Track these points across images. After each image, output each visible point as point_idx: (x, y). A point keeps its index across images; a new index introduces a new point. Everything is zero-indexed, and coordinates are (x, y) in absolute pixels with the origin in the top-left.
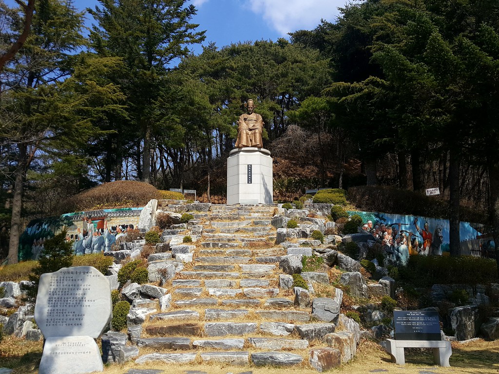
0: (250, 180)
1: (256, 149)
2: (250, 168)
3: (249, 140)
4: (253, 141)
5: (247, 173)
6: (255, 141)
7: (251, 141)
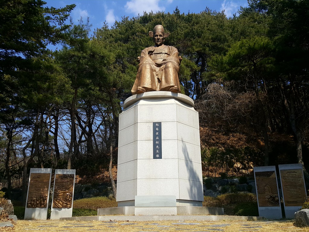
0: (157, 153)
1: (169, 94)
2: (157, 128)
3: (156, 80)
4: (163, 80)
5: (152, 139)
6: (167, 81)
7: (159, 81)
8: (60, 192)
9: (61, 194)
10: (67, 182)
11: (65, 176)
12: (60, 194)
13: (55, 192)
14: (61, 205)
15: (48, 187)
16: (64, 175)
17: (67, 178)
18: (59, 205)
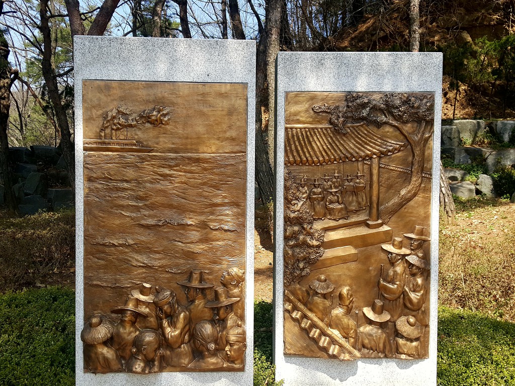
8: (333, 236)
9: (340, 251)
10: (382, 155)
11: (364, 106)
12: (329, 253)
13: (294, 236)
14: (346, 337)
15: (238, 204)
16: (351, 97)
17: (379, 125)
18: (333, 341)
